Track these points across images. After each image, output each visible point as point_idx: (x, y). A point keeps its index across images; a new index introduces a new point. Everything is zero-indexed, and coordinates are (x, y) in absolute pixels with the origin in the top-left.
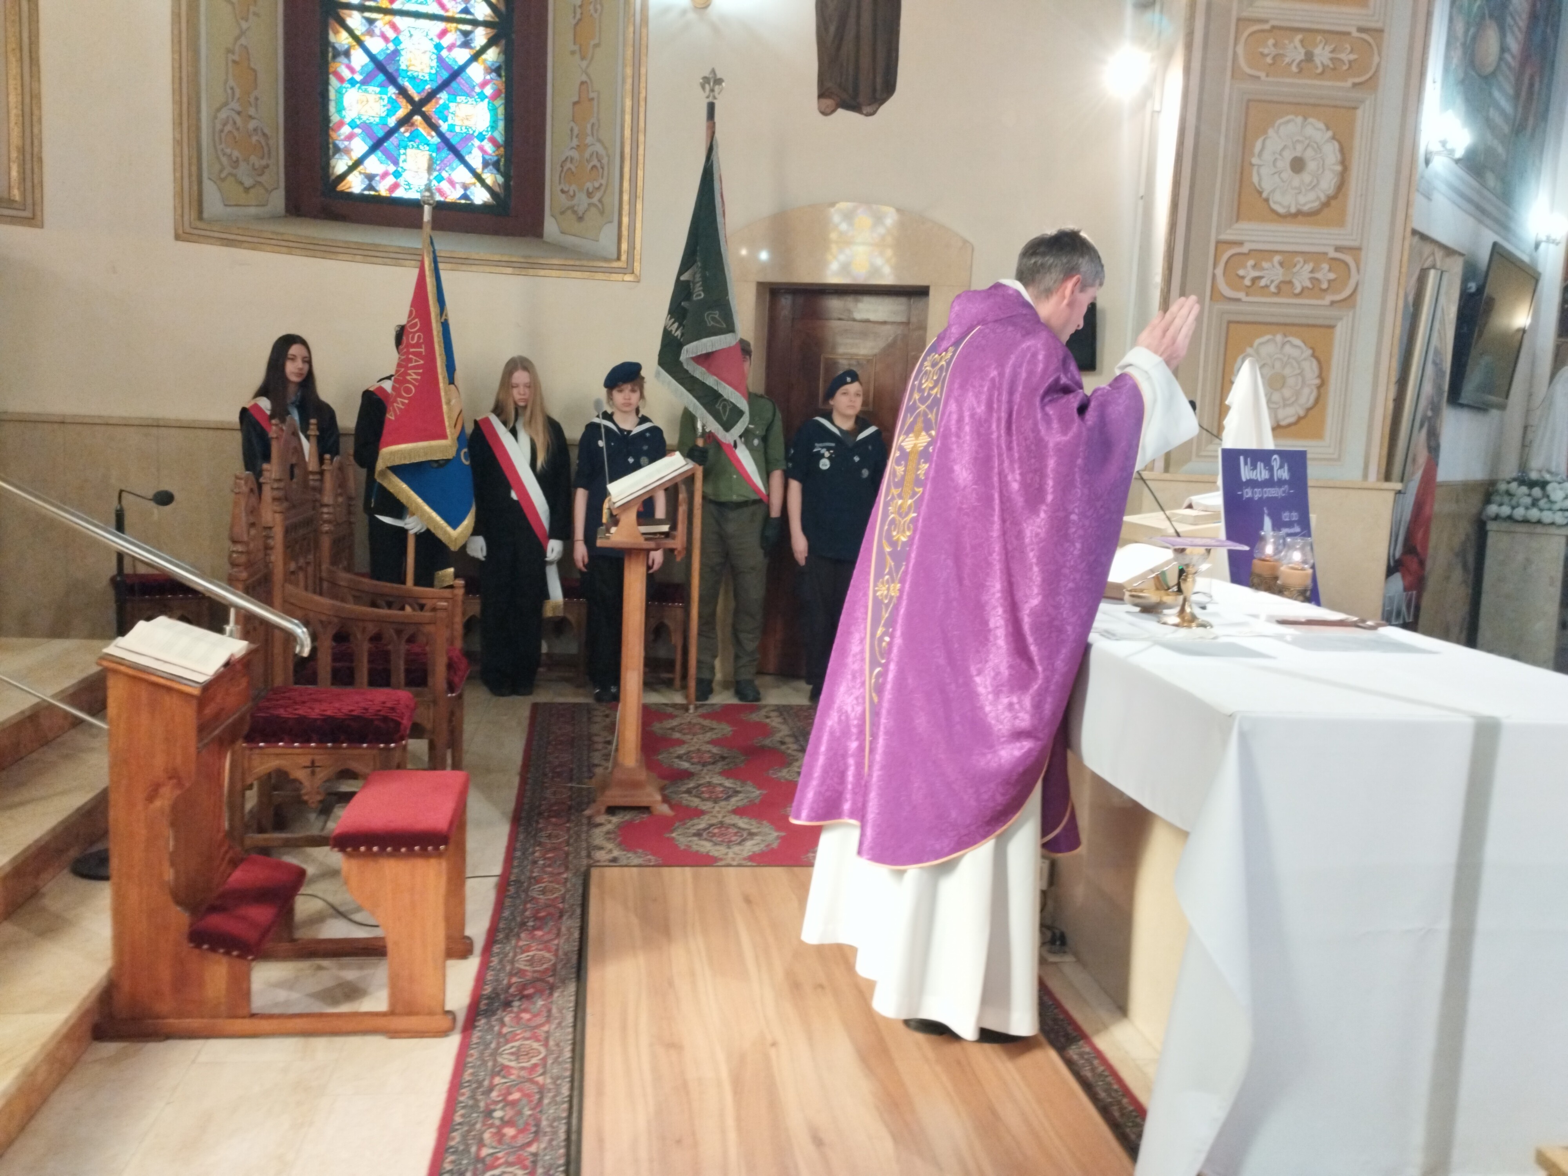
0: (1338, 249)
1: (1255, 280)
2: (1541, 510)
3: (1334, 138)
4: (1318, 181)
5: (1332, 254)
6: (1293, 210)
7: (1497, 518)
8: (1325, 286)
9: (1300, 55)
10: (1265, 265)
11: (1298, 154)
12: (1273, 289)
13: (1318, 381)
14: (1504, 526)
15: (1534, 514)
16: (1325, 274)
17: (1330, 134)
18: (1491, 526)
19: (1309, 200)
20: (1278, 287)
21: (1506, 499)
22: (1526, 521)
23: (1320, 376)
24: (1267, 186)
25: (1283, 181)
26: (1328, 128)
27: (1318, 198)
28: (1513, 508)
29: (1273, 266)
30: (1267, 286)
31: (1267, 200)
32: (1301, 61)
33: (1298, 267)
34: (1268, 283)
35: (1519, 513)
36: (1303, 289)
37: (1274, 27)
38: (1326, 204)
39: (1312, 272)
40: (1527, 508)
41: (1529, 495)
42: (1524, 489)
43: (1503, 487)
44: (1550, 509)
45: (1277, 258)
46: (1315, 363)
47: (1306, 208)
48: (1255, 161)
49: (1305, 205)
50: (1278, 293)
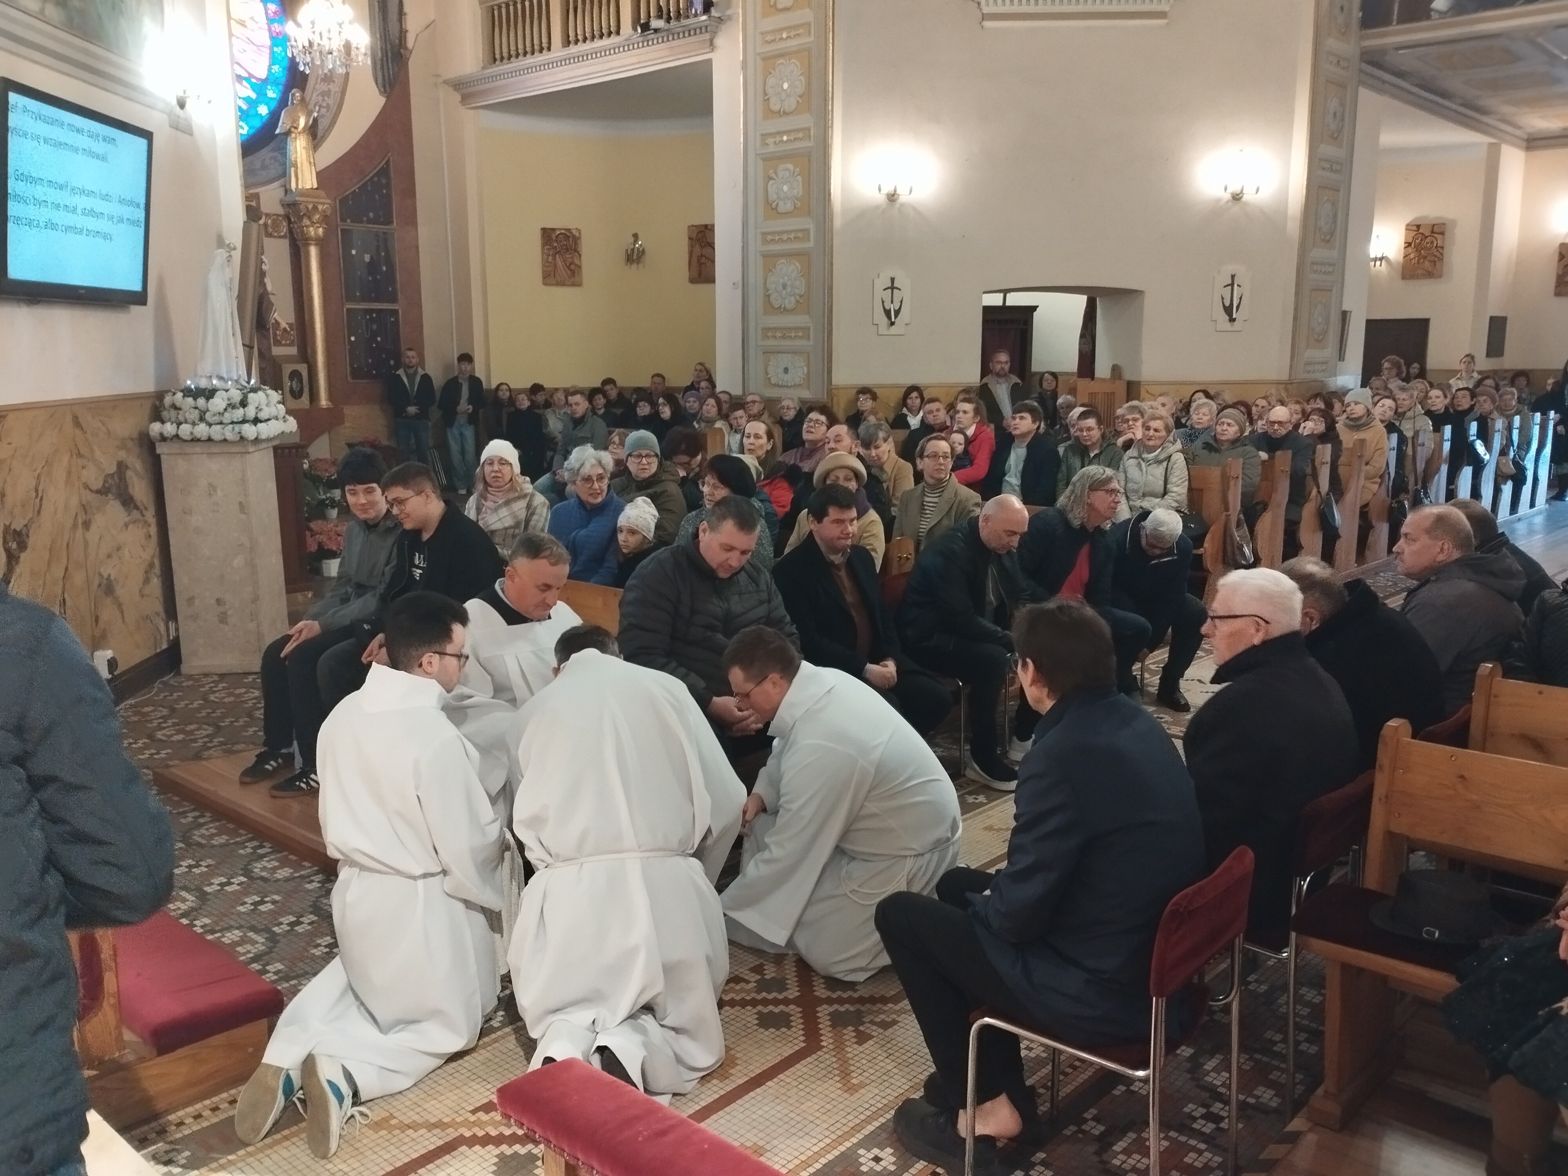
2: (210, 425)
7: (163, 438)
14: (175, 447)
15: (202, 430)
18: (161, 449)
21: (173, 413)
22: (195, 440)
28: (179, 424)
35: (185, 430)
40: (194, 424)
41: (196, 408)
42: (190, 400)
43: (168, 400)
44: (221, 423)
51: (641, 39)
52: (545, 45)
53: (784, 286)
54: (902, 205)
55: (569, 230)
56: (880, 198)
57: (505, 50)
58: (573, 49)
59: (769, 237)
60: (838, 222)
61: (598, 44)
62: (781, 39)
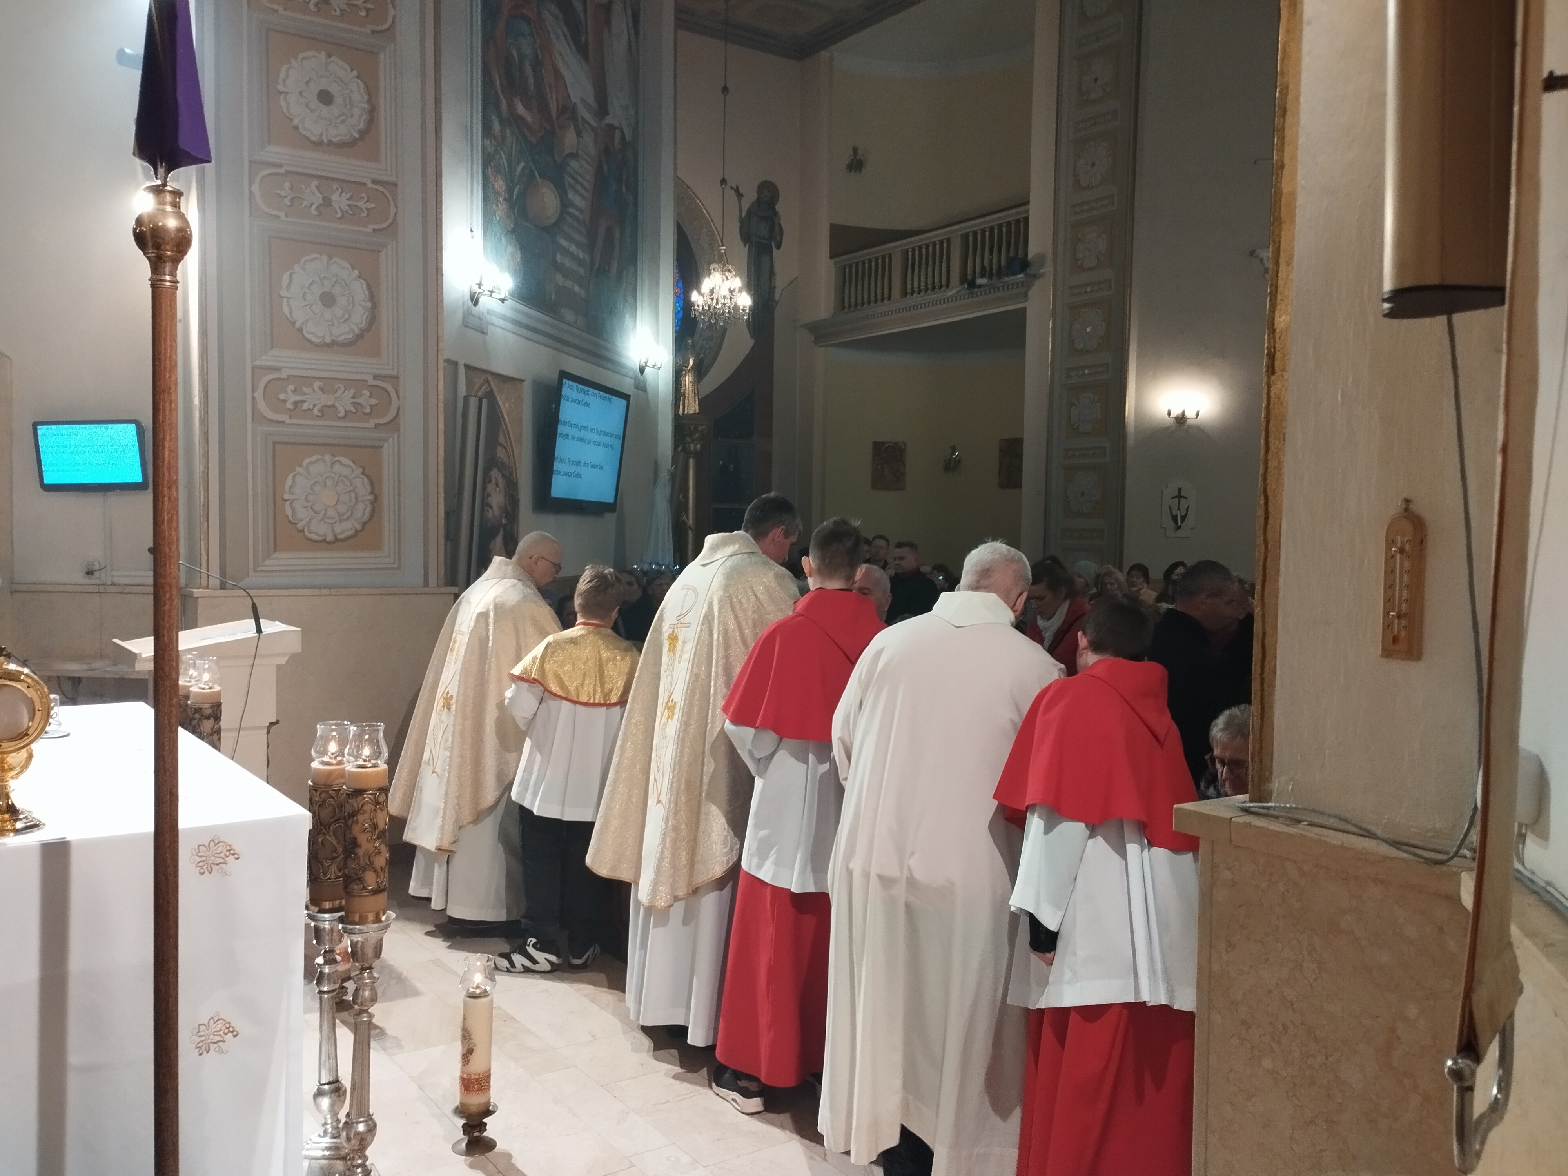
0: (375, 377)
1: (296, 403)
3: (360, 277)
4: (350, 316)
5: (372, 382)
6: (328, 340)
8: (368, 410)
9: (318, 199)
10: (305, 389)
11: (328, 290)
12: (316, 412)
13: (370, 497)
16: (367, 400)
17: (356, 273)
19: (343, 332)
20: (321, 411)
23: (372, 492)
24: (299, 317)
25: (314, 314)
26: (353, 268)
27: (352, 331)
29: (314, 391)
30: (309, 409)
31: (300, 330)
32: (321, 205)
33: (340, 392)
34: (311, 407)
36: (346, 412)
37: (288, 173)
38: (359, 337)
39: (353, 397)
45: (316, 384)
46: (366, 480)
47: (341, 339)
48: (283, 293)
49: (339, 336)
50: (322, 417)
51: (966, 292)
52: (886, 296)
53: (1083, 494)
54: (1189, 426)
55: (896, 443)
56: (1170, 421)
57: (853, 300)
58: (911, 300)
59: (1071, 453)
60: (1131, 441)
61: (931, 296)
62: (1086, 292)
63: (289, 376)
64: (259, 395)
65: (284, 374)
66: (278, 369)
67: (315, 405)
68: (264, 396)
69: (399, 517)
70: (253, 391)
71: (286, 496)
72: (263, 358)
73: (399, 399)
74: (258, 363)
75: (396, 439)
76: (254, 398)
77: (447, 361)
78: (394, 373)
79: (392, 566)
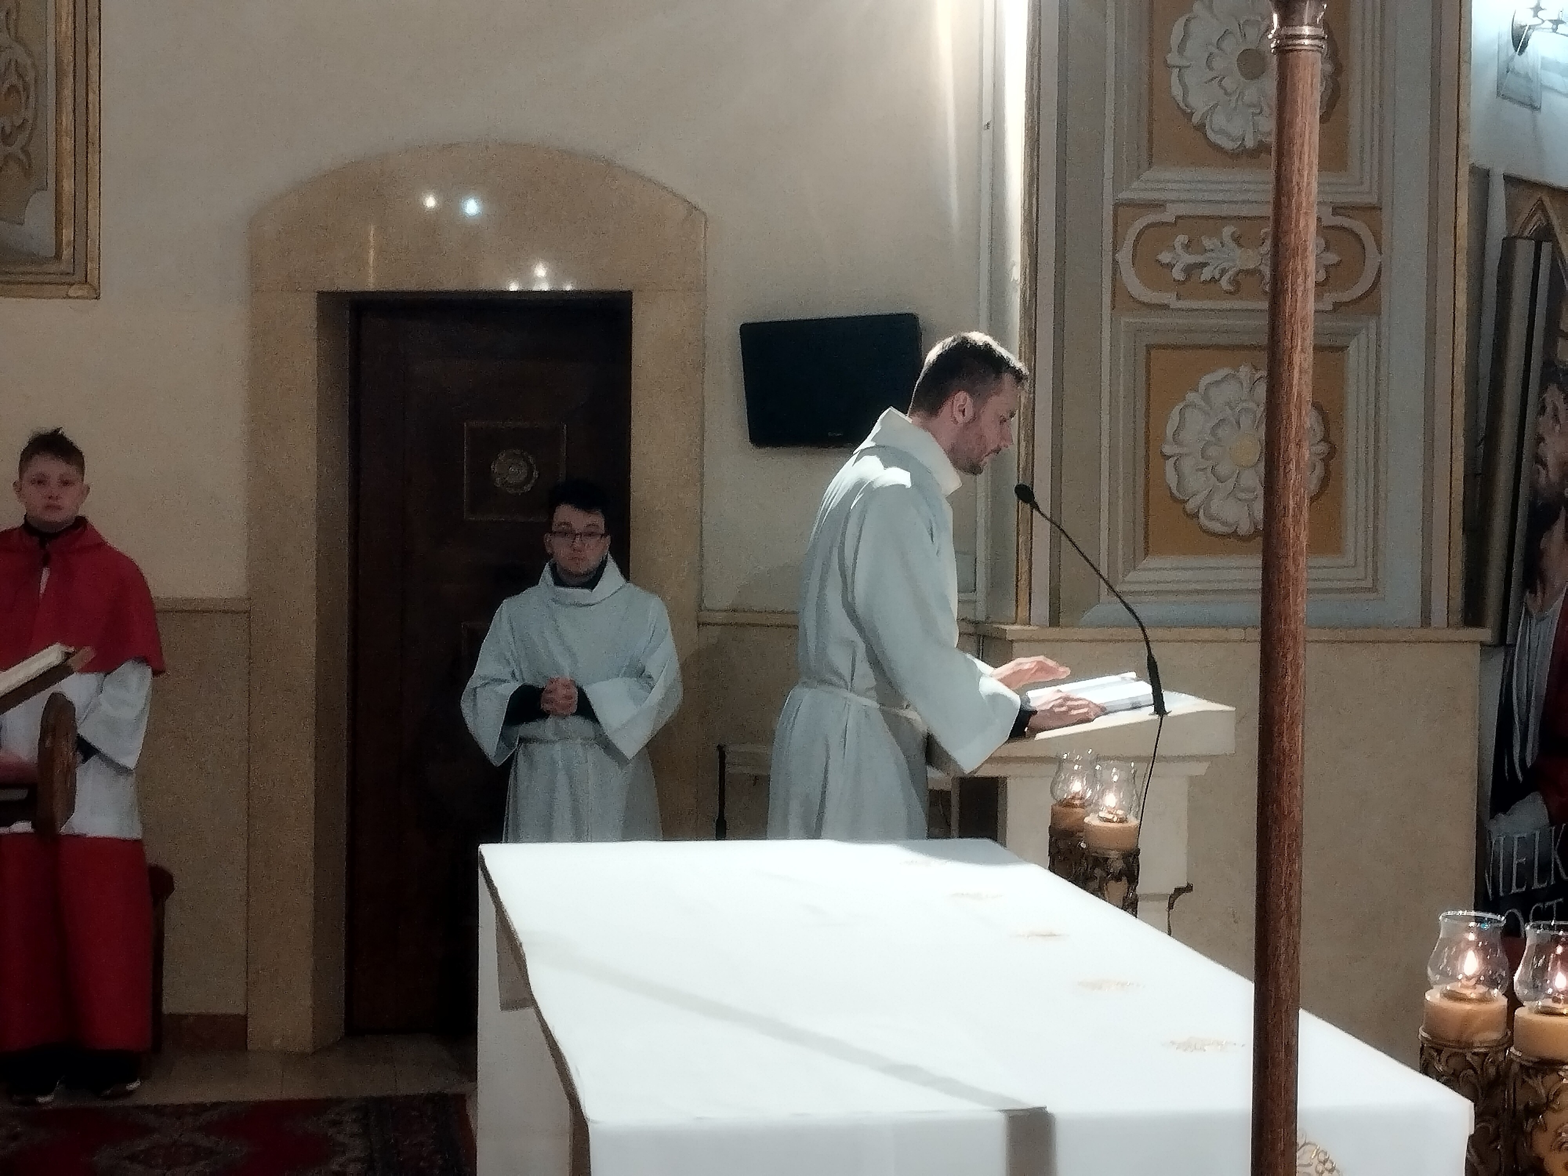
0: (1337, 210)
1: (1189, 270)
5: (1329, 218)
6: (1250, 143)
10: (1207, 243)
11: (1252, 45)
12: (1224, 283)
13: (1323, 448)
20: (1234, 282)
23: (1326, 438)
24: (1199, 103)
25: (1226, 93)
29: (1223, 243)
30: (1213, 280)
31: (1201, 128)
33: (1268, 244)
34: (1217, 275)
45: (1228, 231)
46: (1314, 414)
48: (1173, 58)
50: (1235, 292)
63: (1178, 217)
64: (1125, 256)
65: (1168, 216)
66: (1158, 206)
67: (1223, 272)
68: (1134, 256)
69: (1376, 486)
70: (1115, 251)
71: (1167, 449)
72: (1135, 185)
73: (1381, 253)
74: (1124, 195)
75: (1373, 331)
76: (1115, 262)
77: (1474, 170)
78: (1373, 200)
79: (1363, 584)
